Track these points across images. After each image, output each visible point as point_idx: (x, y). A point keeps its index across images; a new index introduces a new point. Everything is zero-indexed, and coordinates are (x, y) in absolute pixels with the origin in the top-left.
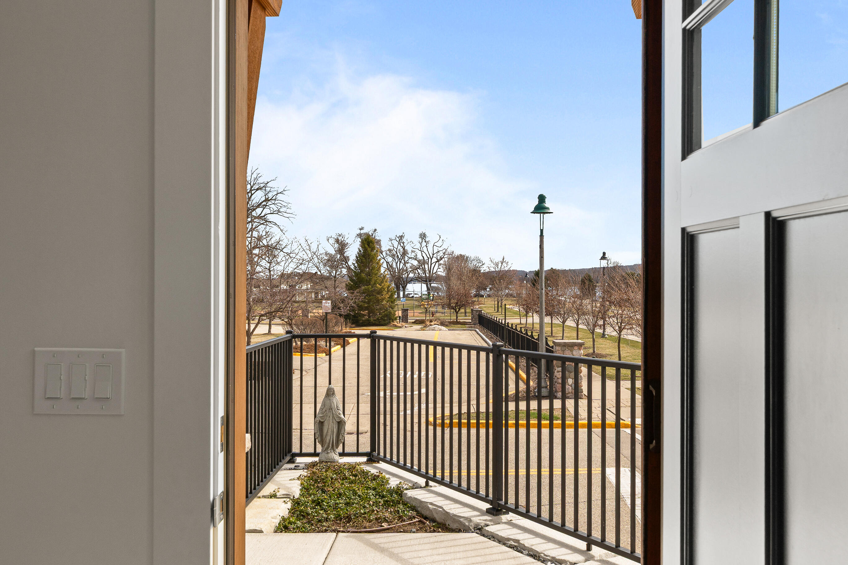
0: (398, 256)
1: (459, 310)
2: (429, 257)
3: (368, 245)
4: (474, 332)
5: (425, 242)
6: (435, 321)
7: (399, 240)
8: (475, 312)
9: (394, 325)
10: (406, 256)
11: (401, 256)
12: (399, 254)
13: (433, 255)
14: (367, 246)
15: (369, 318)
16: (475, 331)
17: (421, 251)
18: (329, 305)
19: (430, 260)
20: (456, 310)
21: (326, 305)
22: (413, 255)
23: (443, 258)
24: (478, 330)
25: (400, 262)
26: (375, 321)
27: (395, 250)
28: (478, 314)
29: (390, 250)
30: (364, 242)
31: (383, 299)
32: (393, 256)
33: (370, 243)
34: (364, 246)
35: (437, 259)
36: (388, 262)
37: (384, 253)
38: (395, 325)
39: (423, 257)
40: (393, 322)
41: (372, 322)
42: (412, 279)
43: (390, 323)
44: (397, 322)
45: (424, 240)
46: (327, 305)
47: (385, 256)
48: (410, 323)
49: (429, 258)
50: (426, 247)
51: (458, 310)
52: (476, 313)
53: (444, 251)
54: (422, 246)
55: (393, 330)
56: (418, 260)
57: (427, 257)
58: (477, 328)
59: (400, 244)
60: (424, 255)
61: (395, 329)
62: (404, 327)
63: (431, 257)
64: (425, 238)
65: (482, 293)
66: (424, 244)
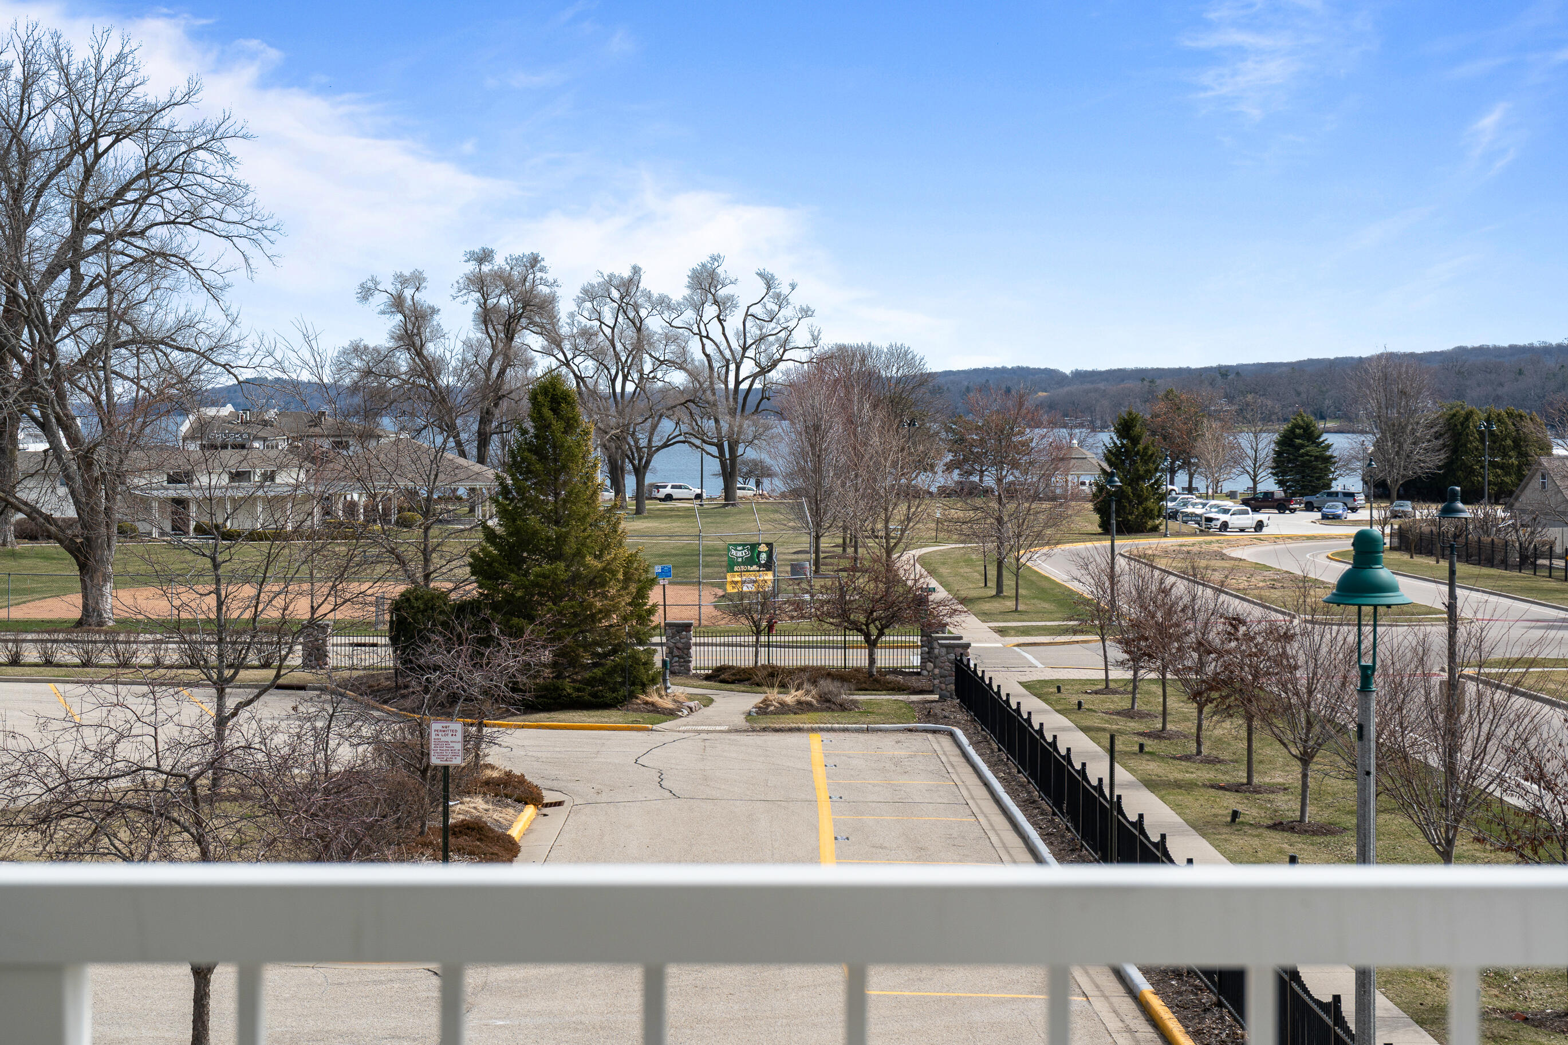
0: (617, 355)
1: (881, 633)
2: (728, 354)
3: (552, 410)
4: (946, 741)
5: (716, 302)
6: (797, 690)
7: (622, 298)
8: (944, 650)
9: (646, 703)
10: (646, 357)
11: (628, 357)
12: (619, 346)
13: (745, 349)
14: (547, 413)
15: (560, 682)
16: (952, 734)
17: (701, 337)
18: (454, 738)
19: (732, 367)
20: (867, 636)
21: (443, 739)
22: (669, 352)
23: (781, 360)
24: (959, 733)
25: (625, 378)
26: (578, 690)
27: (608, 331)
28: (952, 656)
29: (587, 334)
30: (540, 398)
31: (607, 613)
32: (597, 356)
33: (559, 404)
34: (539, 412)
35: (758, 364)
36: (582, 379)
37: (567, 346)
38: (653, 704)
39: (707, 356)
40: (644, 692)
41: (569, 694)
42: (668, 440)
43: (632, 695)
44: (657, 690)
45: (710, 296)
46: (449, 738)
47: (570, 356)
48: (696, 676)
49: (728, 361)
50: (720, 320)
51: (874, 632)
52: (948, 653)
53: (783, 334)
54: (705, 319)
55: (647, 730)
56: (689, 367)
57: (724, 357)
58: (957, 724)
59: (625, 312)
60: (710, 348)
61: (655, 727)
62: (686, 712)
63: (738, 357)
64: (713, 291)
65: (920, 480)
66: (710, 311)
